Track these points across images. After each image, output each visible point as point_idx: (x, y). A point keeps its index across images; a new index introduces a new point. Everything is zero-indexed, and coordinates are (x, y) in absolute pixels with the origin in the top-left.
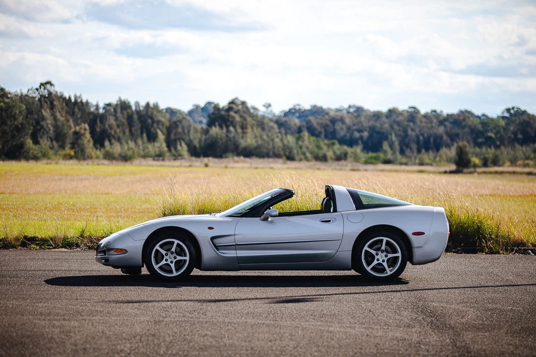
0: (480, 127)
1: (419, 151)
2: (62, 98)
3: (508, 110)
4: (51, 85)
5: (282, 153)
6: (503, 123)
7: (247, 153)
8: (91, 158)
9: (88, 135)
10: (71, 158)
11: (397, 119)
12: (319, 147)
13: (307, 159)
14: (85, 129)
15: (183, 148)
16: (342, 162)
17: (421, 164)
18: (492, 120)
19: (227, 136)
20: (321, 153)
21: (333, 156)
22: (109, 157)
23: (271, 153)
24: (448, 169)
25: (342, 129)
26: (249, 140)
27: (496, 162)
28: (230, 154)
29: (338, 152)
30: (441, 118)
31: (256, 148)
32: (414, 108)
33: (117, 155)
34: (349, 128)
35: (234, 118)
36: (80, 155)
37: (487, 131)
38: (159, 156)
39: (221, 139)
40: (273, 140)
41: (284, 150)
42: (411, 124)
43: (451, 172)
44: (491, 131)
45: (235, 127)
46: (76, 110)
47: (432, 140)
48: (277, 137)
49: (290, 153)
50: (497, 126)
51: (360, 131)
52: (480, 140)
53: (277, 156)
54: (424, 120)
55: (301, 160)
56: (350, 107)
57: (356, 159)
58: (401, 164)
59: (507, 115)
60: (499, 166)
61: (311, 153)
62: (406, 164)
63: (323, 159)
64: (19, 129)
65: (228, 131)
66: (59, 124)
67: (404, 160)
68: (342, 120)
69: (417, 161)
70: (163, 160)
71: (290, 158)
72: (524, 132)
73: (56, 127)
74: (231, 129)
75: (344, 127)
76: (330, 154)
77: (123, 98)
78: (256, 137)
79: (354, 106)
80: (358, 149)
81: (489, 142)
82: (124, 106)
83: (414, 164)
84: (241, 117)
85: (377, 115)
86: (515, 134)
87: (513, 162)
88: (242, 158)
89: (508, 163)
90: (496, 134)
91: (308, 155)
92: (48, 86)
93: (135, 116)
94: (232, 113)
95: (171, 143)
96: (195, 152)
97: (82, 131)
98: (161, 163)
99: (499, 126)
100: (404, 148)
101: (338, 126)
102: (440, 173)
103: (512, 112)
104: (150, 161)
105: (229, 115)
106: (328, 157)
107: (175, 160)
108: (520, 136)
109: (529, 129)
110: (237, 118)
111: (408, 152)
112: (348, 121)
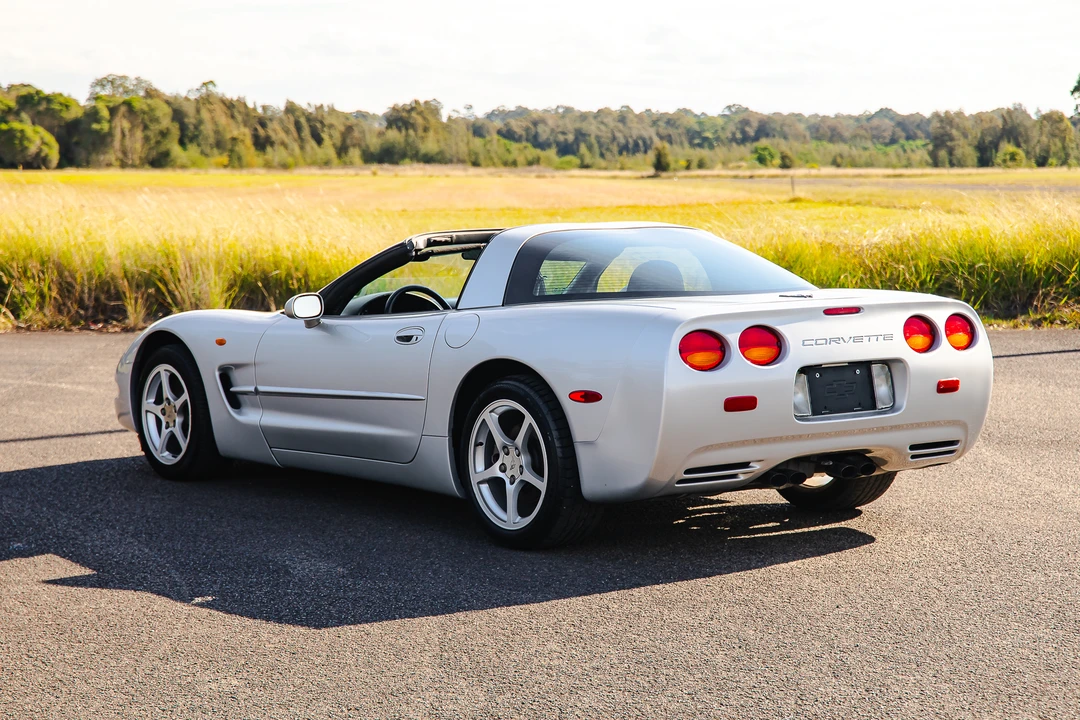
0: (697, 128)
1: (620, 153)
2: (223, 101)
3: (729, 107)
4: (215, 85)
5: (467, 158)
6: (721, 122)
7: (428, 159)
8: (249, 166)
9: (249, 141)
10: (225, 167)
11: (605, 120)
12: (508, 151)
13: (494, 165)
14: (244, 135)
15: (355, 154)
16: (534, 167)
17: (622, 169)
18: (712, 118)
19: (406, 141)
20: (510, 158)
21: (524, 162)
22: (268, 166)
23: (455, 160)
24: (645, 173)
25: (545, 131)
26: (430, 145)
27: (701, 165)
28: (407, 160)
29: (530, 158)
30: (654, 119)
31: (438, 154)
32: (628, 107)
33: (275, 164)
34: (552, 131)
35: (415, 119)
36: (236, 162)
37: (704, 131)
38: (327, 164)
39: (399, 143)
40: (457, 144)
41: (469, 155)
42: (620, 125)
43: (649, 177)
44: (708, 130)
45: (415, 131)
46: (236, 114)
47: (640, 142)
48: (462, 141)
49: (477, 158)
50: (715, 125)
51: (564, 133)
52: (697, 141)
53: (461, 161)
54: (636, 120)
55: (487, 166)
56: (558, 107)
57: (549, 163)
58: (600, 169)
59: (727, 112)
60: (708, 168)
61: (500, 158)
62: (606, 169)
63: (514, 164)
64: (164, 134)
65: (407, 135)
66: (221, 129)
67: (603, 163)
68: (543, 121)
69: (619, 166)
70: (331, 168)
71: (476, 164)
72: (743, 132)
73: (217, 132)
74: (411, 132)
75: (548, 130)
76: (521, 159)
77: (290, 100)
78: (438, 141)
79: (562, 107)
80: (552, 153)
81: (705, 142)
82: (291, 109)
83: (615, 169)
84: (425, 119)
85: (584, 117)
86: (734, 134)
87: (725, 164)
88: (421, 165)
89: (720, 166)
90: (713, 133)
91: (496, 160)
92: (211, 87)
93: (303, 120)
94: (414, 114)
95: (342, 150)
96: (369, 158)
97: (241, 137)
98: (326, 171)
99: (716, 125)
100: (604, 152)
101: (541, 128)
102: (637, 178)
103: (733, 109)
104: (315, 171)
105: (410, 117)
106: (518, 163)
107: (343, 168)
108: (739, 136)
109: (747, 129)
110: (419, 120)
111: (608, 155)
112: (551, 122)
